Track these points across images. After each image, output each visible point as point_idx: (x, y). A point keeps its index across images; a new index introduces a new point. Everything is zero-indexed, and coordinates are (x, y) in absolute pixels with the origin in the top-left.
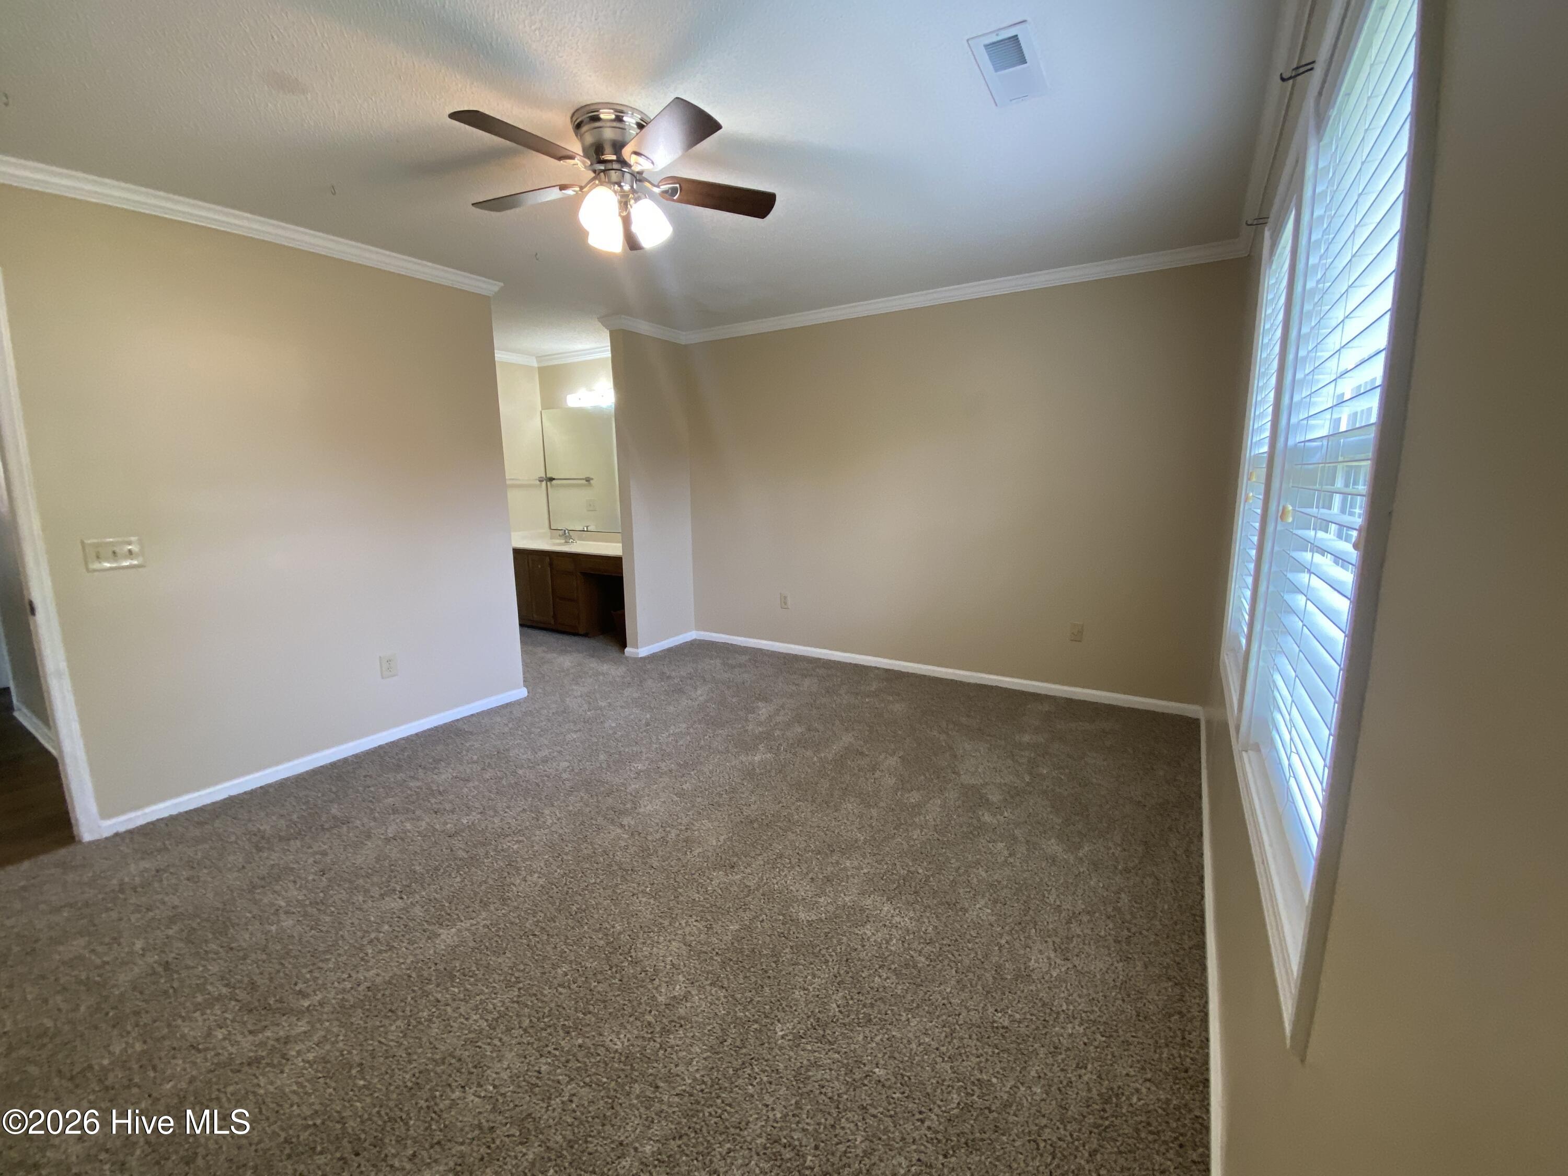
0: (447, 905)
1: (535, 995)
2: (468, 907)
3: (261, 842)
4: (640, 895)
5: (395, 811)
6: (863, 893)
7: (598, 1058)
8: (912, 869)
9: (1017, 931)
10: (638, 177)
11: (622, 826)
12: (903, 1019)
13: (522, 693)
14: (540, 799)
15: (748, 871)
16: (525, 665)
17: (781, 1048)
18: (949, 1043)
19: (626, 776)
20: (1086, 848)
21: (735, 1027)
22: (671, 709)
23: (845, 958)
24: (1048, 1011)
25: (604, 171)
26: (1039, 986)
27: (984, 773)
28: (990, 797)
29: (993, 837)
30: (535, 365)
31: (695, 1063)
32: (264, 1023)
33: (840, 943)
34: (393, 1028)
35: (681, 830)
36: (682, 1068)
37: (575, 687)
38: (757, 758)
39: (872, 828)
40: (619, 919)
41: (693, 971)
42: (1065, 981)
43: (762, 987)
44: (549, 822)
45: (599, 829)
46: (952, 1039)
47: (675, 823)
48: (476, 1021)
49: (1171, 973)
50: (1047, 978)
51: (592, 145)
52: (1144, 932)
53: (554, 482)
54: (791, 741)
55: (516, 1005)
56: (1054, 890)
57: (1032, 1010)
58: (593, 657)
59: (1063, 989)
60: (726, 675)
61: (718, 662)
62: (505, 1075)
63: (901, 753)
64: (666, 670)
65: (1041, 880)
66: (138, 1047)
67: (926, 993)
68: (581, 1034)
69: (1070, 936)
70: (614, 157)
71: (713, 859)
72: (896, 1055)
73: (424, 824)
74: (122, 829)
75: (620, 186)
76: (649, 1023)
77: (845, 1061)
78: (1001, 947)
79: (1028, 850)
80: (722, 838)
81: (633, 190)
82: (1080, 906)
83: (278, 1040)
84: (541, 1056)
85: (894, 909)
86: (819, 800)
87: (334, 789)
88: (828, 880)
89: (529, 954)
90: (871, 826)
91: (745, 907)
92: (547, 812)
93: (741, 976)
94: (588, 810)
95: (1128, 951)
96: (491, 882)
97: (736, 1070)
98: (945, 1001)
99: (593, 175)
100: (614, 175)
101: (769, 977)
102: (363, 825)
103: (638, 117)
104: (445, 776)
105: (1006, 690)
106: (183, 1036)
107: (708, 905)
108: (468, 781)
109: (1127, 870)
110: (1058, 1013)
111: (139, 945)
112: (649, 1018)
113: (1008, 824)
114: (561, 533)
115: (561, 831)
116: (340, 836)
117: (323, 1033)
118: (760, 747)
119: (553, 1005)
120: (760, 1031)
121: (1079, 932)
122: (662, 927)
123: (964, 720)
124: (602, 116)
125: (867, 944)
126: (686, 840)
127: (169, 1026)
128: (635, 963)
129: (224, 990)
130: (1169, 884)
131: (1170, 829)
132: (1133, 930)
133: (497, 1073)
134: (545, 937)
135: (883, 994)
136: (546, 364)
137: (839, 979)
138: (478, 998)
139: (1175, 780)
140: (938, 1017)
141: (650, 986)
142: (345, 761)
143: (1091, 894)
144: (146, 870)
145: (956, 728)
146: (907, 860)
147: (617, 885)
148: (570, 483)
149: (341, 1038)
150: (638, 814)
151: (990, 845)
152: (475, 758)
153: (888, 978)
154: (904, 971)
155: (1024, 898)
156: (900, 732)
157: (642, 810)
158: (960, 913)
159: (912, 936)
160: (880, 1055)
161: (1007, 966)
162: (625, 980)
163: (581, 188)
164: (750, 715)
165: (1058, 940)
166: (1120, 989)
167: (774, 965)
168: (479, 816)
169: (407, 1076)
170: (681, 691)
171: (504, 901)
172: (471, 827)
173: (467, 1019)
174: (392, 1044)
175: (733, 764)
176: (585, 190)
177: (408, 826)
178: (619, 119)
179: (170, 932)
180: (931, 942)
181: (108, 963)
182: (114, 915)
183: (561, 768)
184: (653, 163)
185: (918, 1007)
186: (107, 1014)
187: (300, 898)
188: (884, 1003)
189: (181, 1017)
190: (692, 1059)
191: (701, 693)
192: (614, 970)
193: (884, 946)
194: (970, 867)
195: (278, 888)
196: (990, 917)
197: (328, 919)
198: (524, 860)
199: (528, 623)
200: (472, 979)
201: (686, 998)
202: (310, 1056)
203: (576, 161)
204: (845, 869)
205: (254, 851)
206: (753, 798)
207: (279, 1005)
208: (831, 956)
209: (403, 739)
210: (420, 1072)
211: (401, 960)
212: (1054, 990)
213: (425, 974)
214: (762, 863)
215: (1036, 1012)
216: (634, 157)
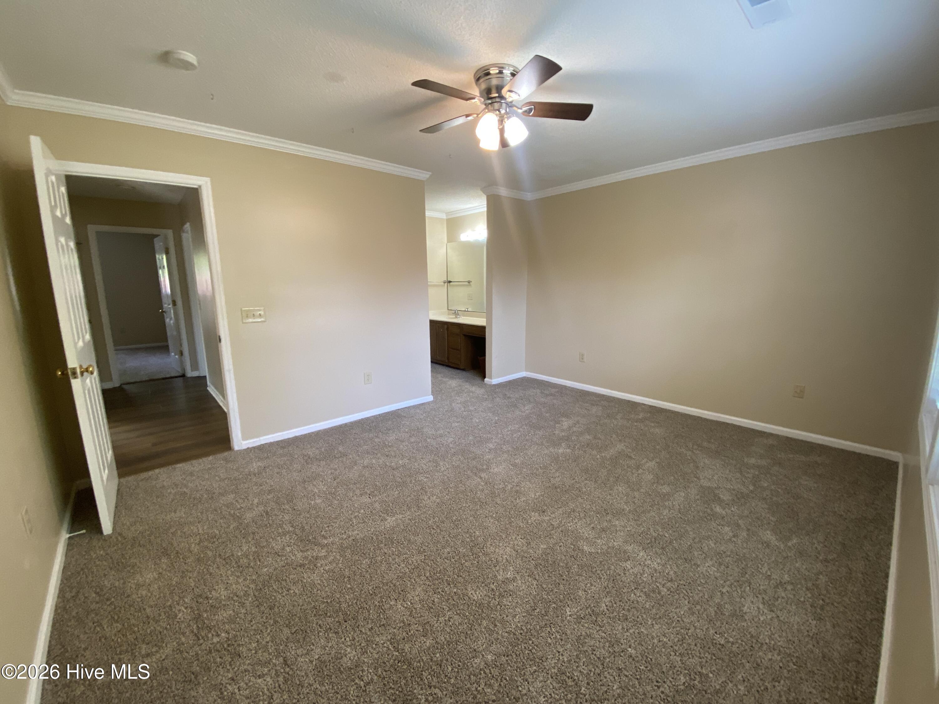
0: (391, 505)
1: (433, 561)
2: (401, 508)
3: (308, 460)
4: (490, 518)
5: (368, 453)
6: (626, 542)
7: (464, 602)
8: (661, 533)
9: (735, 586)
10: (510, 105)
11: (481, 478)
12: (649, 623)
13: (431, 398)
14: (438, 457)
15: (553, 516)
16: (433, 384)
17: (569, 621)
18: (680, 645)
19: (483, 450)
20: (795, 541)
21: (541, 603)
22: (509, 415)
23: (612, 579)
24: (754, 641)
25: (490, 104)
26: (749, 624)
27: (718, 481)
28: (722, 496)
29: (722, 523)
30: (445, 217)
31: (517, 617)
32: (307, 548)
33: (609, 569)
34: (364, 562)
35: (514, 486)
36: (510, 618)
37: (457, 398)
38: (561, 451)
39: (635, 504)
40: (478, 529)
41: (518, 566)
42: (769, 625)
43: (559, 584)
44: (442, 469)
45: (468, 477)
46: (682, 643)
47: (510, 481)
48: (403, 568)
49: (854, 634)
50: (756, 620)
51: (485, 89)
52: (835, 604)
53: (451, 283)
54: (583, 444)
55: (423, 564)
56: (766, 564)
57: (743, 638)
58: (467, 381)
59: (767, 629)
60: (543, 400)
61: (538, 391)
62: (417, 599)
63: (658, 460)
64: (507, 393)
65: (757, 556)
66: (254, 549)
67: (666, 611)
68: (455, 586)
69: (776, 596)
70: (497, 95)
71: (532, 505)
72: (643, 643)
73: (381, 461)
74: (250, 446)
75: (499, 111)
76: (493, 590)
77: (609, 639)
78: (722, 593)
79: (747, 535)
80: (537, 494)
81: (507, 113)
82: (786, 578)
83: (313, 557)
84: (435, 593)
85: (647, 556)
86: (599, 482)
87: (341, 438)
88: (603, 530)
89: (430, 538)
90: (634, 502)
91: (550, 536)
92: (441, 464)
93: (547, 575)
94: (463, 465)
95: (821, 614)
96: (412, 497)
97: (541, 627)
98: (679, 619)
99: (484, 106)
100: (496, 106)
101: (563, 580)
102: (353, 458)
103: (511, 69)
104: (392, 437)
105: (739, 427)
106: (273, 547)
107: (528, 531)
108: (403, 442)
109: (826, 560)
110: (762, 644)
111: (256, 501)
112: (493, 587)
113: (734, 516)
114: (453, 312)
115: (448, 475)
116: (342, 462)
117: (333, 558)
118: (563, 444)
119: (442, 568)
120: (557, 609)
121: (783, 595)
122: (501, 538)
123: (705, 444)
124: (491, 72)
125: (627, 573)
126: (517, 492)
127: (267, 541)
128: (486, 554)
129: (291, 529)
130: (860, 575)
131: (865, 537)
132: (827, 601)
133: (413, 597)
134: (439, 531)
135: (637, 605)
136: (450, 217)
137: (608, 590)
138: (405, 556)
139: (873, 504)
140: (674, 628)
141: (494, 569)
142: (346, 425)
143: (796, 572)
144: (260, 467)
145: (700, 448)
146: (657, 527)
147: (477, 510)
148: (460, 284)
149: (341, 562)
150: (490, 472)
151: (719, 528)
152: (407, 430)
153: (640, 596)
154: (652, 594)
155: (743, 566)
156: (658, 447)
157: (492, 470)
158: (694, 567)
159: (658, 574)
160: (633, 641)
161: (726, 606)
162: (480, 563)
163: (478, 115)
164: (557, 425)
165: (767, 598)
166: (812, 638)
167: (567, 573)
168: (407, 461)
169: (370, 588)
170: (515, 406)
171: (419, 508)
172: (404, 466)
173: (399, 566)
174: (364, 570)
175: (546, 452)
176: (480, 116)
177: (374, 461)
178: (501, 72)
179: (269, 497)
180: (671, 580)
181: (243, 508)
182: (246, 486)
183: (449, 441)
184: (519, 96)
185: (660, 618)
186: (241, 531)
187: (324, 489)
188: (637, 611)
189: (271, 538)
190: (516, 615)
191: (528, 408)
192: (474, 556)
193: (639, 577)
194: (703, 539)
195: (315, 483)
196: (715, 573)
197: (336, 502)
198: (429, 488)
199: (435, 361)
200: (402, 546)
201: (514, 579)
202: (327, 568)
203: (476, 100)
204: (615, 526)
205: (305, 464)
206: (557, 474)
207: (314, 540)
208: (603, 575)
209: (373, 416)
210: (376, 587)
211: (369, 529)
212: (761, 629)
213: (380, 538)
214: (562, 513)
215: (745, 640)
216: (508, 93)
